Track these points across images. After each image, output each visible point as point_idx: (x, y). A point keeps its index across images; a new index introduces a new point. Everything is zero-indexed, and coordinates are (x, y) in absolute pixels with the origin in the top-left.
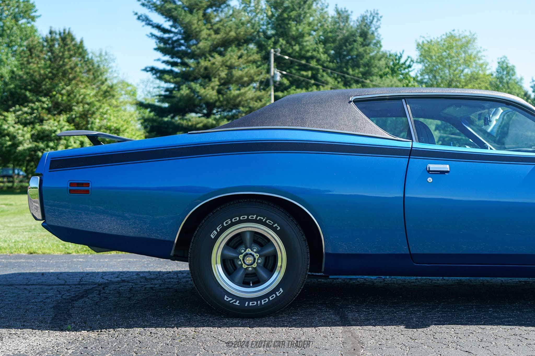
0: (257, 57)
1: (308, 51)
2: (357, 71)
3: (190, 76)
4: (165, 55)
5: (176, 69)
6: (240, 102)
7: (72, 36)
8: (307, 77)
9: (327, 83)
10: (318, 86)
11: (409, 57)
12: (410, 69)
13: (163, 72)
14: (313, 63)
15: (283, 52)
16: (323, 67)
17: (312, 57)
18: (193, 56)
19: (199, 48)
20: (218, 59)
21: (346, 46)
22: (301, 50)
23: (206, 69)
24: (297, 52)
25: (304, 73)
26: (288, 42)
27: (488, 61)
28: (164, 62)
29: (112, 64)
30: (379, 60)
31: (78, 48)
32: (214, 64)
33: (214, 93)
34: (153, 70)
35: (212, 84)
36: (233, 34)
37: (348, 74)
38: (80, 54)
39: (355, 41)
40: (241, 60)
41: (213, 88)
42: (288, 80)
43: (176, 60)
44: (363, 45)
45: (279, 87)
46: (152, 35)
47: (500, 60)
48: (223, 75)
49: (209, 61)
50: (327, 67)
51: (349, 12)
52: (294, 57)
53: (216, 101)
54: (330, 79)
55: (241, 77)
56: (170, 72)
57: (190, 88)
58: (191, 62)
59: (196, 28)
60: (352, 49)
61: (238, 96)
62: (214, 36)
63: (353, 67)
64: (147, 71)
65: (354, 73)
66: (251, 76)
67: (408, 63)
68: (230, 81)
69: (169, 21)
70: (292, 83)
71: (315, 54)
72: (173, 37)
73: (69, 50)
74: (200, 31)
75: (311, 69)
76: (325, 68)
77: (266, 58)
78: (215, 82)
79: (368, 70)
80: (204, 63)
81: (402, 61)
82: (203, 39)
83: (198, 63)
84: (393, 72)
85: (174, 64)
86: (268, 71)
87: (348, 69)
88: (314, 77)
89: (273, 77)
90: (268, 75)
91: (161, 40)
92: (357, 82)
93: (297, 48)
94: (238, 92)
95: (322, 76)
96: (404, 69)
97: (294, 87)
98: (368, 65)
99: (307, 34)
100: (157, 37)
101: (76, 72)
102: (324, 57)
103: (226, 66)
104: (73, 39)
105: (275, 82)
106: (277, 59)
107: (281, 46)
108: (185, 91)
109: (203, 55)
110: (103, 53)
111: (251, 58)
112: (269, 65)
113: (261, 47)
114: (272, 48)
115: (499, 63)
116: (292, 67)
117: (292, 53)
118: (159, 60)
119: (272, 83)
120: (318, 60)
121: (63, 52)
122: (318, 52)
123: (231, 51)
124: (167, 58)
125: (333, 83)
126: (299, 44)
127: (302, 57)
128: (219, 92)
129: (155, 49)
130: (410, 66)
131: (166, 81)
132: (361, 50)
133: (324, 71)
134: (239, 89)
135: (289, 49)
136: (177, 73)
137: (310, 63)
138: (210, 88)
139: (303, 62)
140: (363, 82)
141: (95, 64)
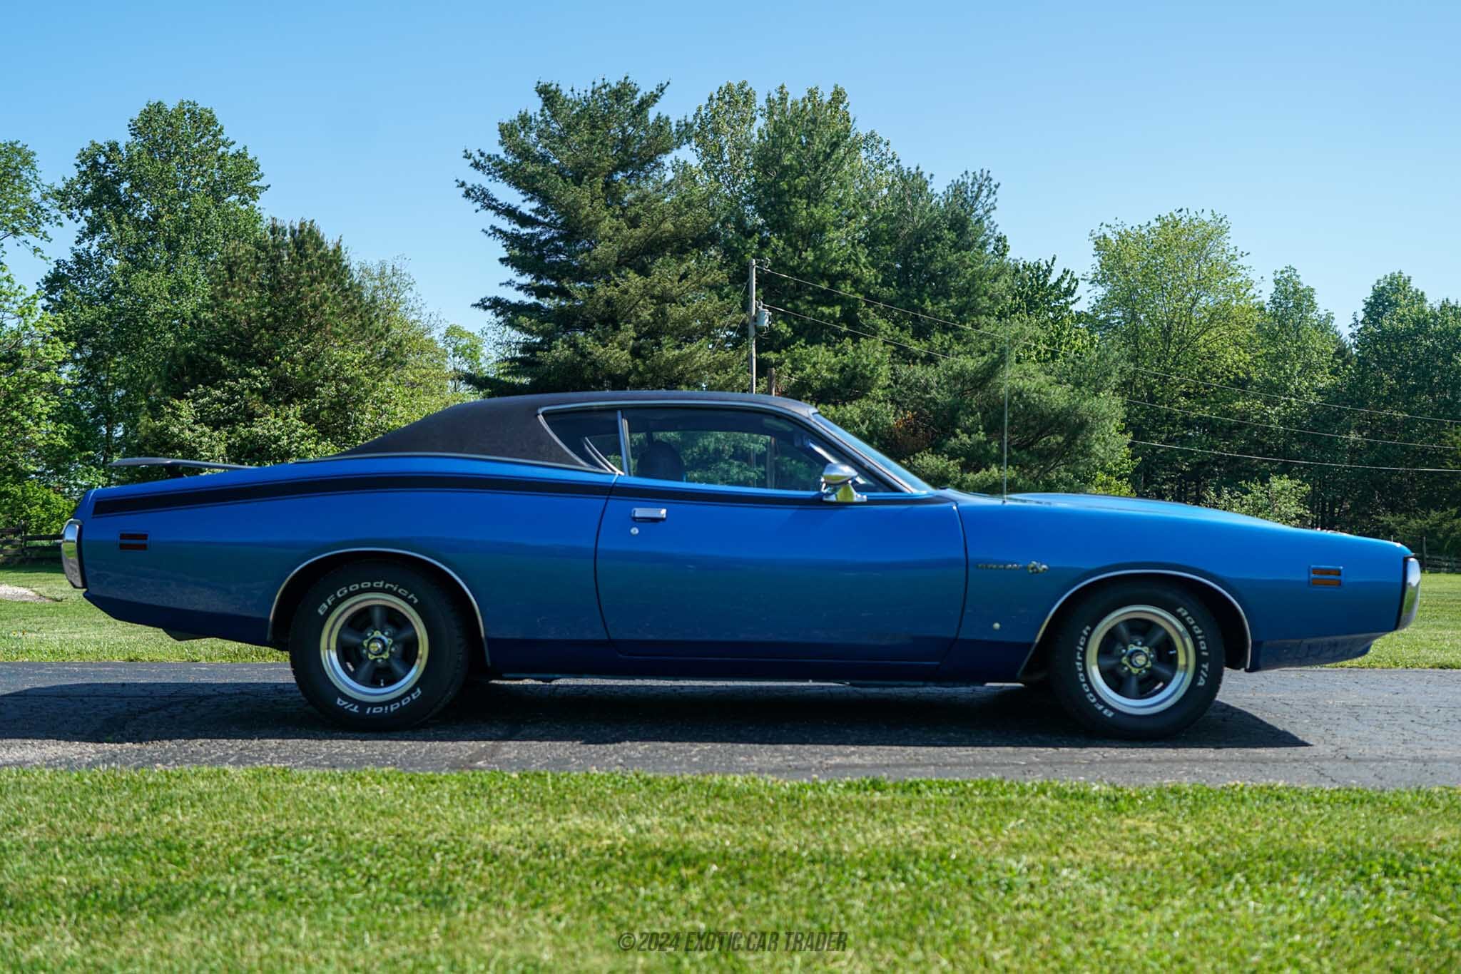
0: (720, 276)
1: (834, 262)
2: (943, 305)
3: (575, 318)
4: (522, 275)
5: (546, 303)
6: (682, 374)
7: (317, 238)
8: (832, 316)
9: (874, 331)
10: (856, 339)
11: (1065, 271)
12: (1070, 299)
13: (519, 309)
14: (846, 289)
15: (778, 263)
16: (868, 295)
17: (844, 276)
18: (581, 274)
19: (595, 259)
20: (634, 281)
21: (919, 251)
22: (816, 259)
23: (609, 302)
24: (809, 265)
25: (826, 310)
26: (788, 242)
27: (1252, 277)
28: (520, 288)
29: (408, 294)
30: (995, 279)
31: (330, 263)
32: (626, 292)
33: (626, 355)
34: (496, 305)
35: (620, 337)
36: (668, 226)
37: (924, 312)
38: (334, 275)
39: (938, 239)
40: (685, 283)
41: (622, 346)
42: (790, 324)
43: (545, 282)
44: (956, 247)
45: (769, 341)
46: (496, 231)
47: (1278, 276)
48: (646, 315)
49: (617, 285)
50: (877, 298)
51: (926, 176)
52: (802, 276)
53: (630, 373)
54: (883, 324)
55: (685, 321)
56: (537, 307)
57: (574, 345)
58: (578, 288)
59: (587, 216)
60: (931, 258)
61: (677, 360)
62: (626, 232)
63: (934, 296)
64: (486, 308)
65: (935, 308)
66: (707, 318)
67: (1064, 285)
68: (660, 328)
69: (531, 199)
70: (798, 333)
71: (850, 267)
72: (541, 233)
73: (310, 267)
74: (598, 222)
75: (842, 301)
76: (872, 299)
77: (741, 277)
78: (628, 333)
79: (968, 303)
80: (602, 291)
81: (1052, 280)
82: (604, 238)
83: (593, 290)
84: (1032, 305)
85: (542, 292)
86: (745, 307)
87: (923, 302)
88: (850, 317)
89: (755, 319)
90: (744, 316)
91: (513, 240)
92: (945, 329)
93: (809, 255)
94: (677, 352)
95: (866, 316)
96: (1057, 299)
97: (802, 342)
98: (966, 291)
99: (833, 224)
100: (504, 234)
101: (323, 313)
102: (869, 274)
103: (652, 297)
104: (319, 244)
105: (759, 330)
106: (762, 280)
107: (774, 252)
108: (561, 351)
109: (603, 272)
110: (388, 272)
111: (708, 279)
112: (748, 292)
113: (732, 253)
114: (754, 256)
115: (1277, 282)
116: (798, 298)
117: (799, 266)
118: (509, 283)
119: (752, 332)
120: (856, 282)
121: (298, 272)
122: (856, 263)
123: (663, 264)
124: (526, 279)
125: (889, 332)
126: (815, 248)
127: (823, 275)
128: (636, 353)
129: (502, 260)
130: (1069, 292)
131: (523, 329)
132: (952, 258)
133: (868, 305)
134: (679, 347)
135: (792, 259)
136: (548, 311)
137: (839, 288)
138: (615, 344)
139: (824, 286)
140: (955, 328)
141: (367, 296)
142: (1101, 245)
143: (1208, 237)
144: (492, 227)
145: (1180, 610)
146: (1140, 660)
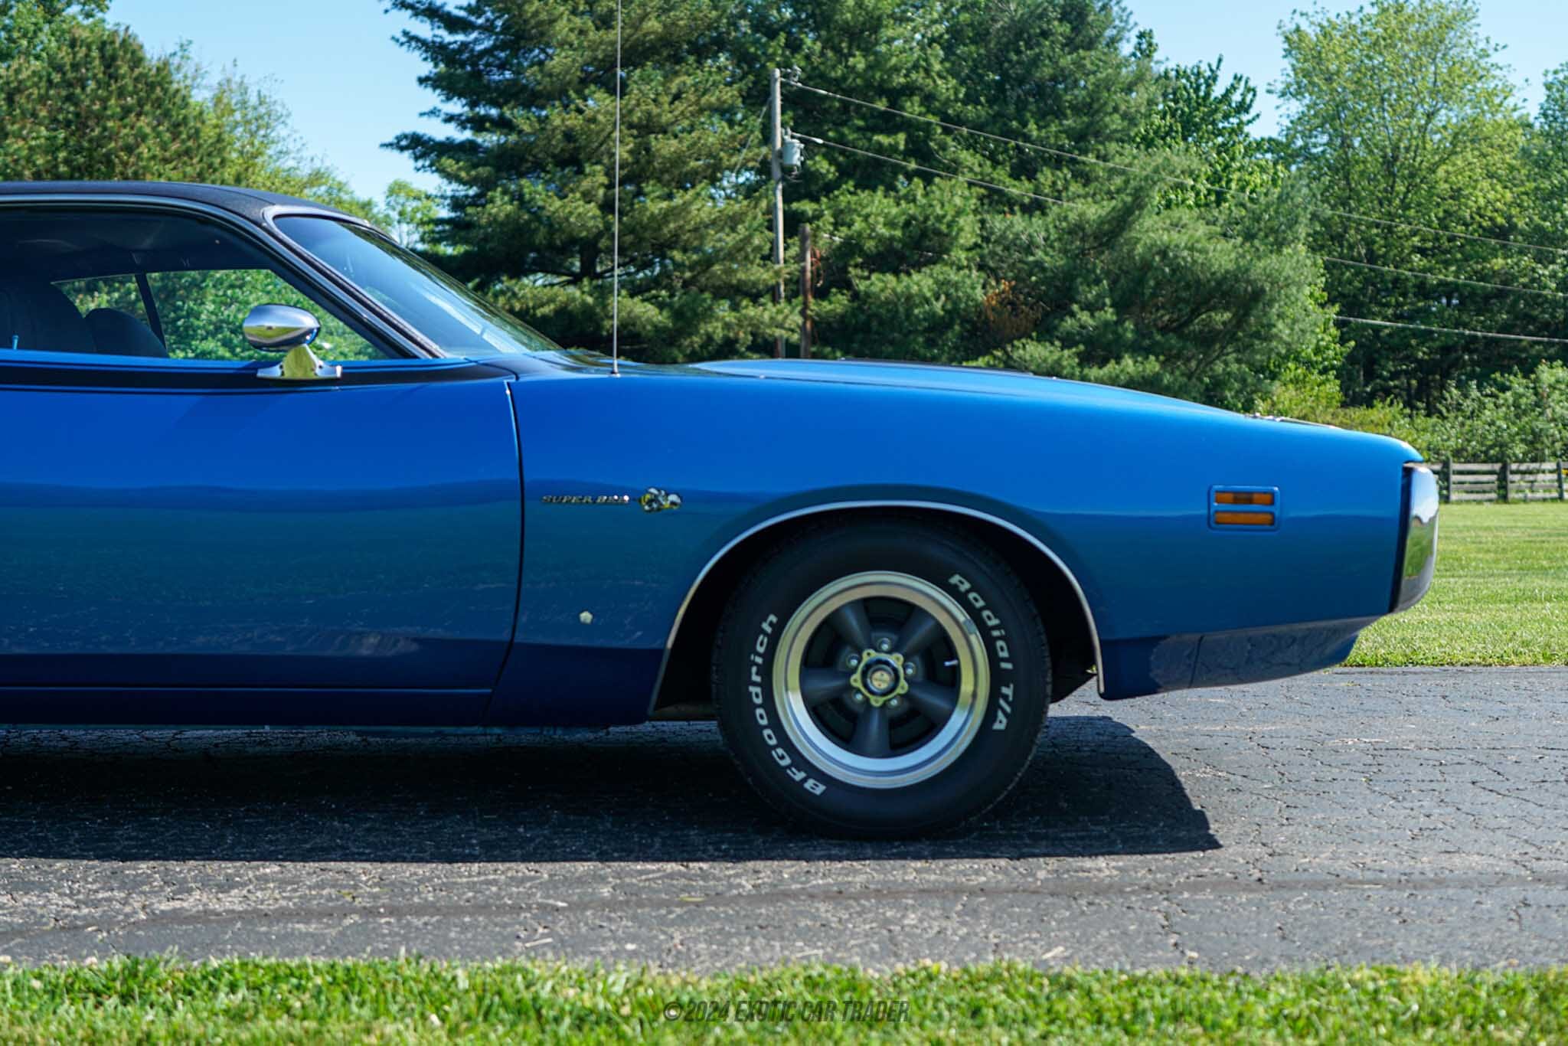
0: (729, 95)
1: (896, 69)
2: (1053, 128)
3: (523, 160)
4: (449, 99)
5: (489, 139)
6: (676, 235)
7: (133, 52)
8: (893, 149)
9: (953, 169)
10: (928, 179)
11: (1238, 79)
12: (1245, 117)
13: (446, 148)
14: (912, 109)
15: (814, 75)
16: (945, 118)
17: (909, 90)
18: (531, 98)
19: (550, 75)
20: (598, 102)
21: (1018, 52)
22: (870, 67)
23: (569, 136)
24: (858, 75)
25: (884, 140)
26: (827, 44)
27: (1512, 79)
28: (450, 119)
29: (281, 131)
30: (1129, 89)
31: (151, 86)
32: (593, 120)
33: (593, 209)
34: (416, 145)
35: (586, 184)
36: (653, 25)
37: (1027, 138)
38: (158, 103)
39: (1045, 34)
40: (680, 106)
41: (588, 197)
42: (832, 161)
43: (482, 111)
44: (1071, 45)
45: (802, 186)
46: (411, 38)
47: (1550, 78)
48: (621, 152)
49: (580, 111)
50: (959, 121)
52: (848, 92)
53: (600, 235)
54: (966, 157)
55: (678, 160)
56: (469, 147)
57: (519, 197)
58: (517, 115)
59: (536, 13)
60: (1035, 62)
61: (666, 216)
62: (593, 35)
63: (1042, 117)
64: (402, 149)
65: (1043, 133)
66: (710, 155)
67: (1236, 97)
68: (643, 170)
70: (844, 173)
71: (918, 77)
72: (476, 41)
73: (121, 93)
74: (552, 22)
75: (907, 126)
76: (951, 122)
77: (757, 97)
78: (595, 177)
79: (1091, 124)
80: (557, 117)
81: (1218, 91)
82: (561, 44)
83: (543, 121)
84: (1189, 127)
85: (478, 124)
86: (767, 138)
87: (1025, 124)
88: (919, 150)
89: (781, 155)
90: (764, 150)
91: (435, 50)
92: (1058, 163)
93: (859, 62)
94: (664, 205)
95: (943, 147)
96: (1226, 117)
97: (850, 185)
98: (1090, 107)
99: (892, 16)
100: (423, 44)
101: (139, 157)
102: (945, 87)
103: (631, 126)
104: (137, 61)
105: (787, 170)
106: (791, 100)
107: (807, 57)
108: (500, 206)
109: (559, 93)
110: (253, 100)
111: (711, 99)
112: (769, 117)
113: (745, 62)
114: (779, 66)
115: (1549, 87)
116: (844, 123)
117: (844, 78)
118: (433, 112)
119: (777, 173)
120: (928, 99)
121: (104, 101)
122: (927, 71)
123: (642, 78)
124: (457, 107)
125: (977, 169)
126: (867, 51)
127: (882, 90)
128: (607, 207)
129: (422, 81)
130: (1243, 107)
131: (451, 177)
132: (1066, 61)
133: (947, 131)
134: (670, 197)
135: (834, 67)
136: (487, 150)
137: (902, 108)
138: (578, 195)
139: (881, 105)
140: (1073, 161)
141: (208, 134)
142: (1294, 42)
143: (1447, 25)
144: (405, 33)
145: (955, 579)
146: (880, 680)
